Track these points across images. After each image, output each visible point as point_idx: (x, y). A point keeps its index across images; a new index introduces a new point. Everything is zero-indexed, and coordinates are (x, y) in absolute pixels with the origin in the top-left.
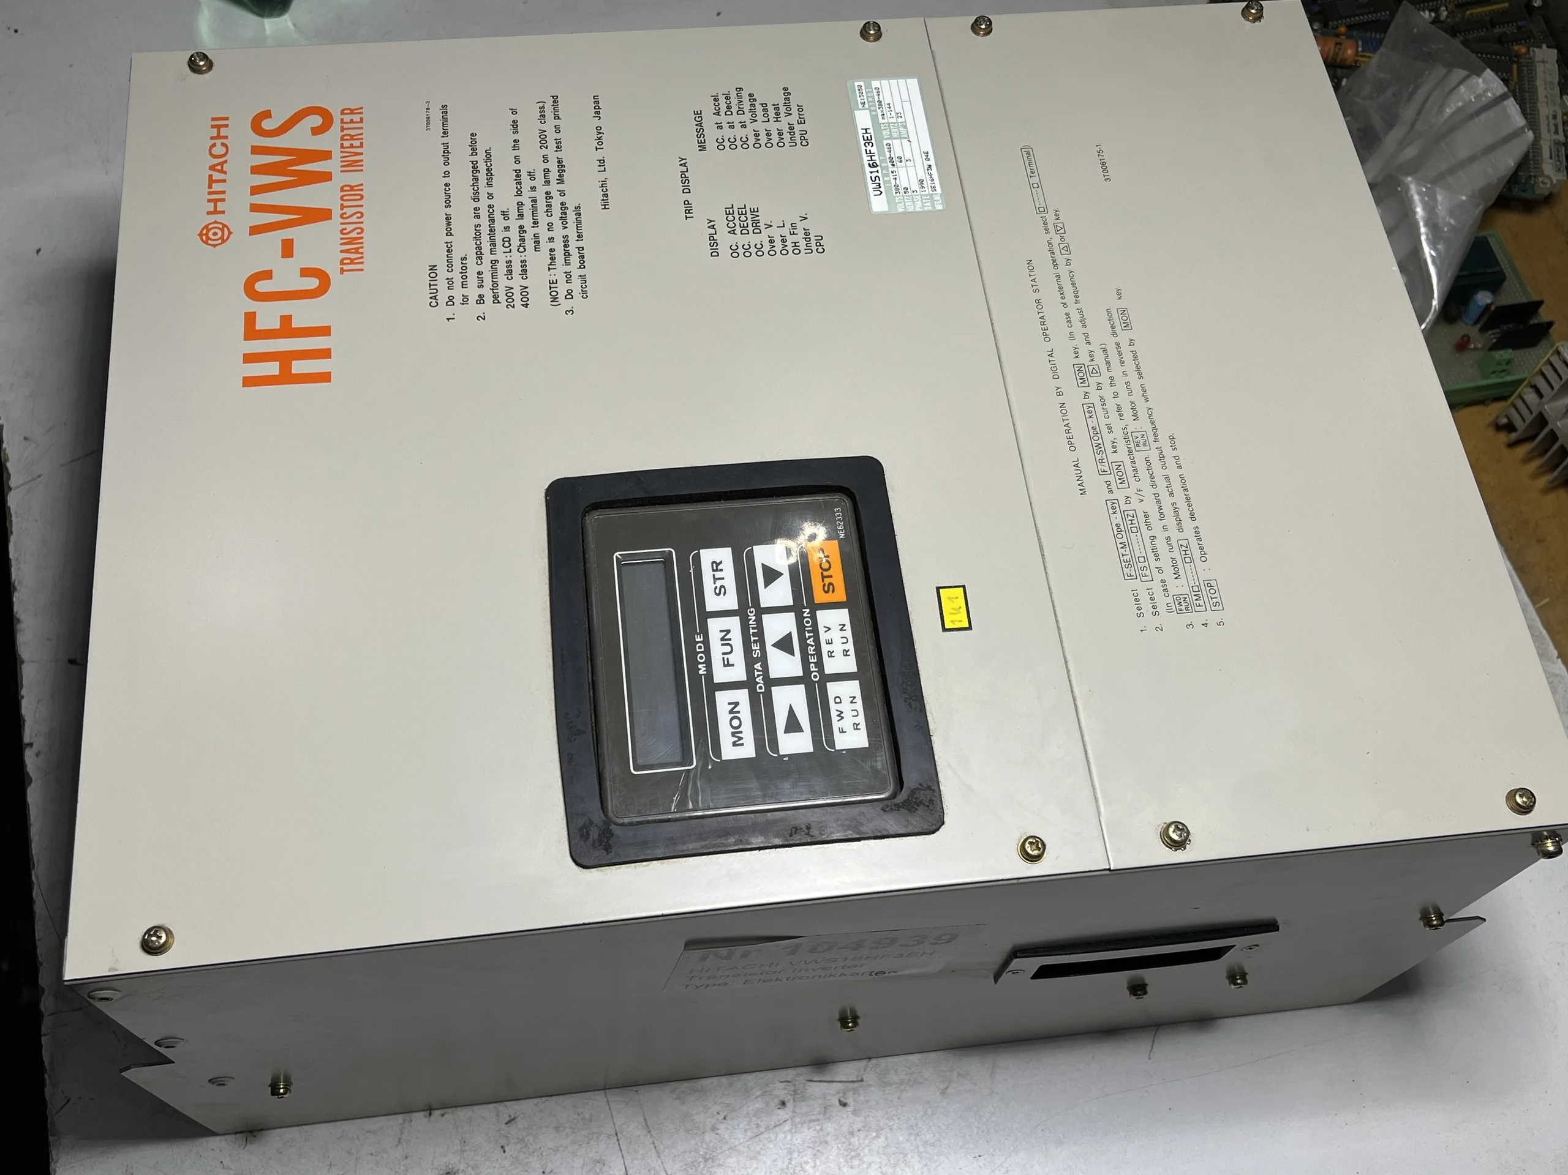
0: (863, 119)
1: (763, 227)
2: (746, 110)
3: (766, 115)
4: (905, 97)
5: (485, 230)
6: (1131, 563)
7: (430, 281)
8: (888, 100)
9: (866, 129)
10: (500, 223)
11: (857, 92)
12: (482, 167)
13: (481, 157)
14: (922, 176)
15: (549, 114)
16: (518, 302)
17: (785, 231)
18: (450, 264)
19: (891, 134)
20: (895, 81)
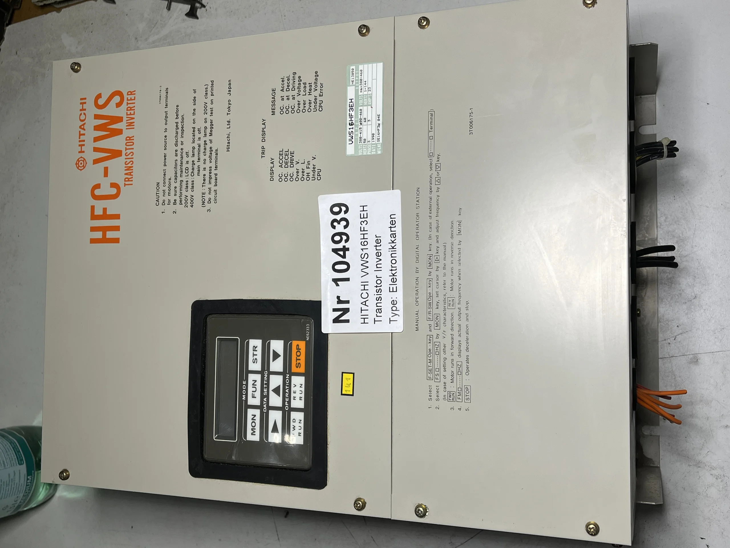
0: (351, 93)
1: (295, 163)
2: (296, 88)
3: (305, 91)
4: (374, 77)
5: (179, 163)
6: (432, 371)
7: (157, 191)
8: (365, 79)
9: (351, 99)
10: (185, 159)
11: (351, 73)
12: (180, 126)
13: (179, 120)
14: (374, 132)
15: (209, 93)
16: (189, 205)
17: (304, 166)
18: (164, 183)
19: (363, 103)
20: (371, 64)
